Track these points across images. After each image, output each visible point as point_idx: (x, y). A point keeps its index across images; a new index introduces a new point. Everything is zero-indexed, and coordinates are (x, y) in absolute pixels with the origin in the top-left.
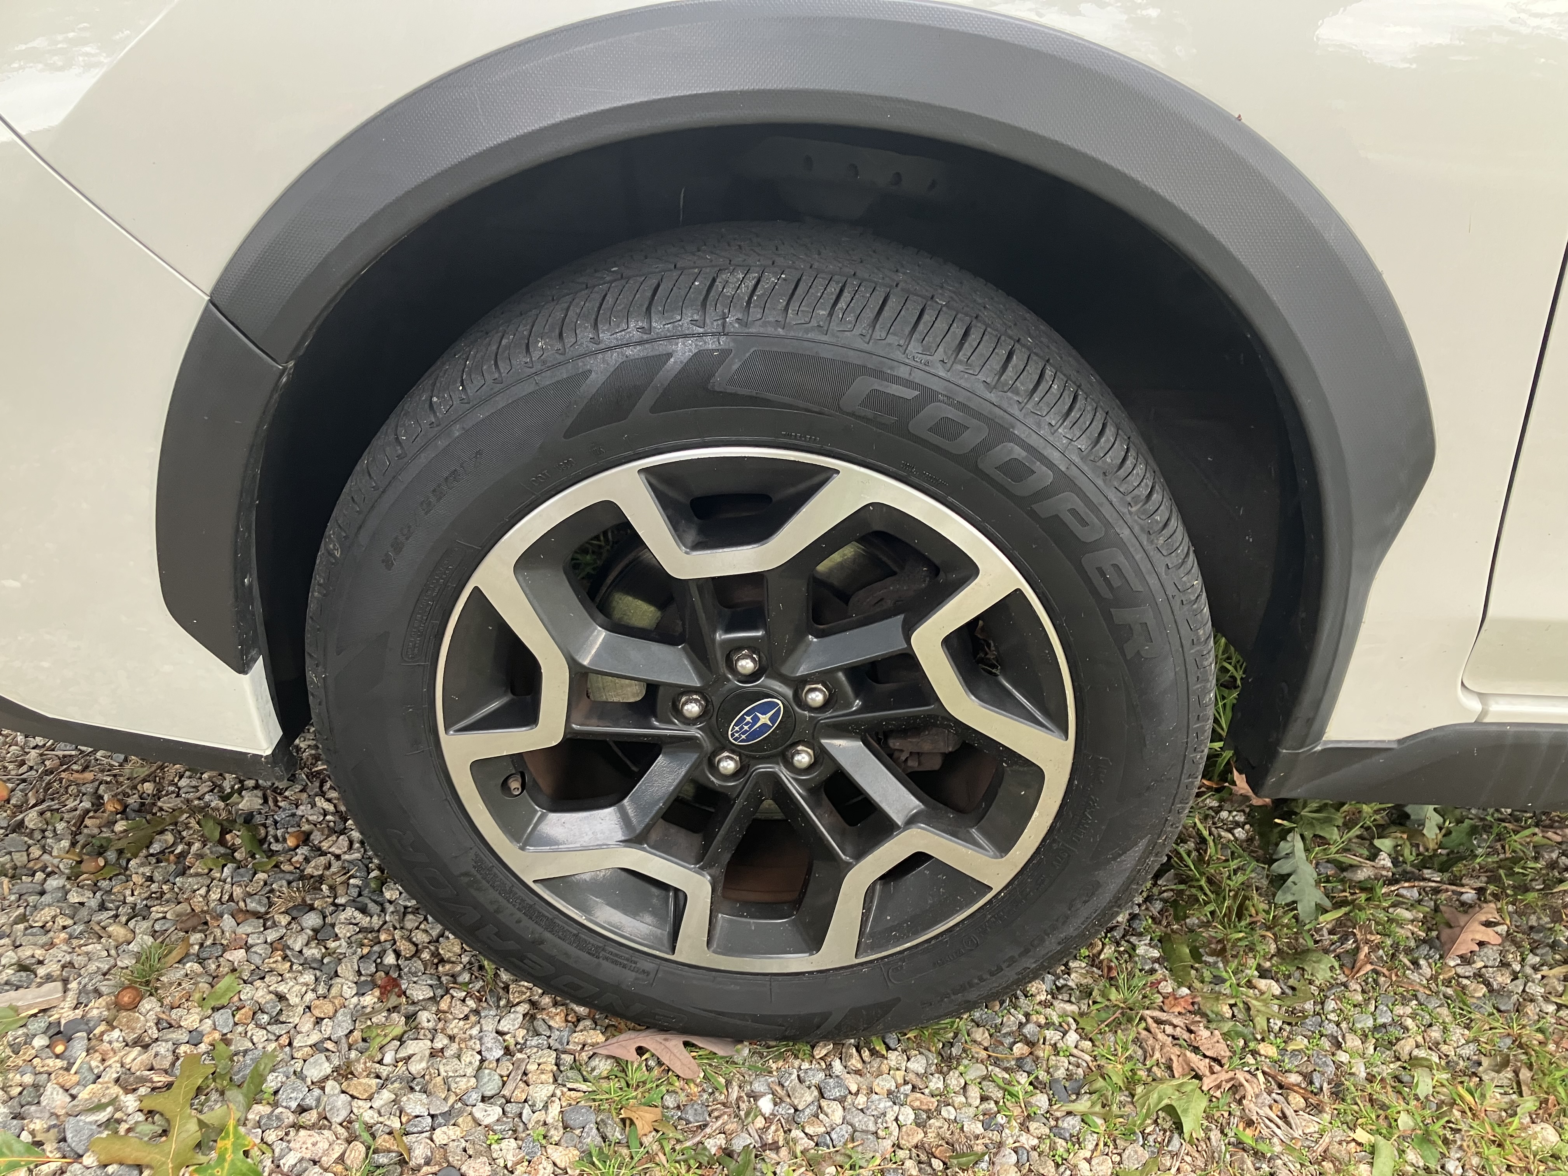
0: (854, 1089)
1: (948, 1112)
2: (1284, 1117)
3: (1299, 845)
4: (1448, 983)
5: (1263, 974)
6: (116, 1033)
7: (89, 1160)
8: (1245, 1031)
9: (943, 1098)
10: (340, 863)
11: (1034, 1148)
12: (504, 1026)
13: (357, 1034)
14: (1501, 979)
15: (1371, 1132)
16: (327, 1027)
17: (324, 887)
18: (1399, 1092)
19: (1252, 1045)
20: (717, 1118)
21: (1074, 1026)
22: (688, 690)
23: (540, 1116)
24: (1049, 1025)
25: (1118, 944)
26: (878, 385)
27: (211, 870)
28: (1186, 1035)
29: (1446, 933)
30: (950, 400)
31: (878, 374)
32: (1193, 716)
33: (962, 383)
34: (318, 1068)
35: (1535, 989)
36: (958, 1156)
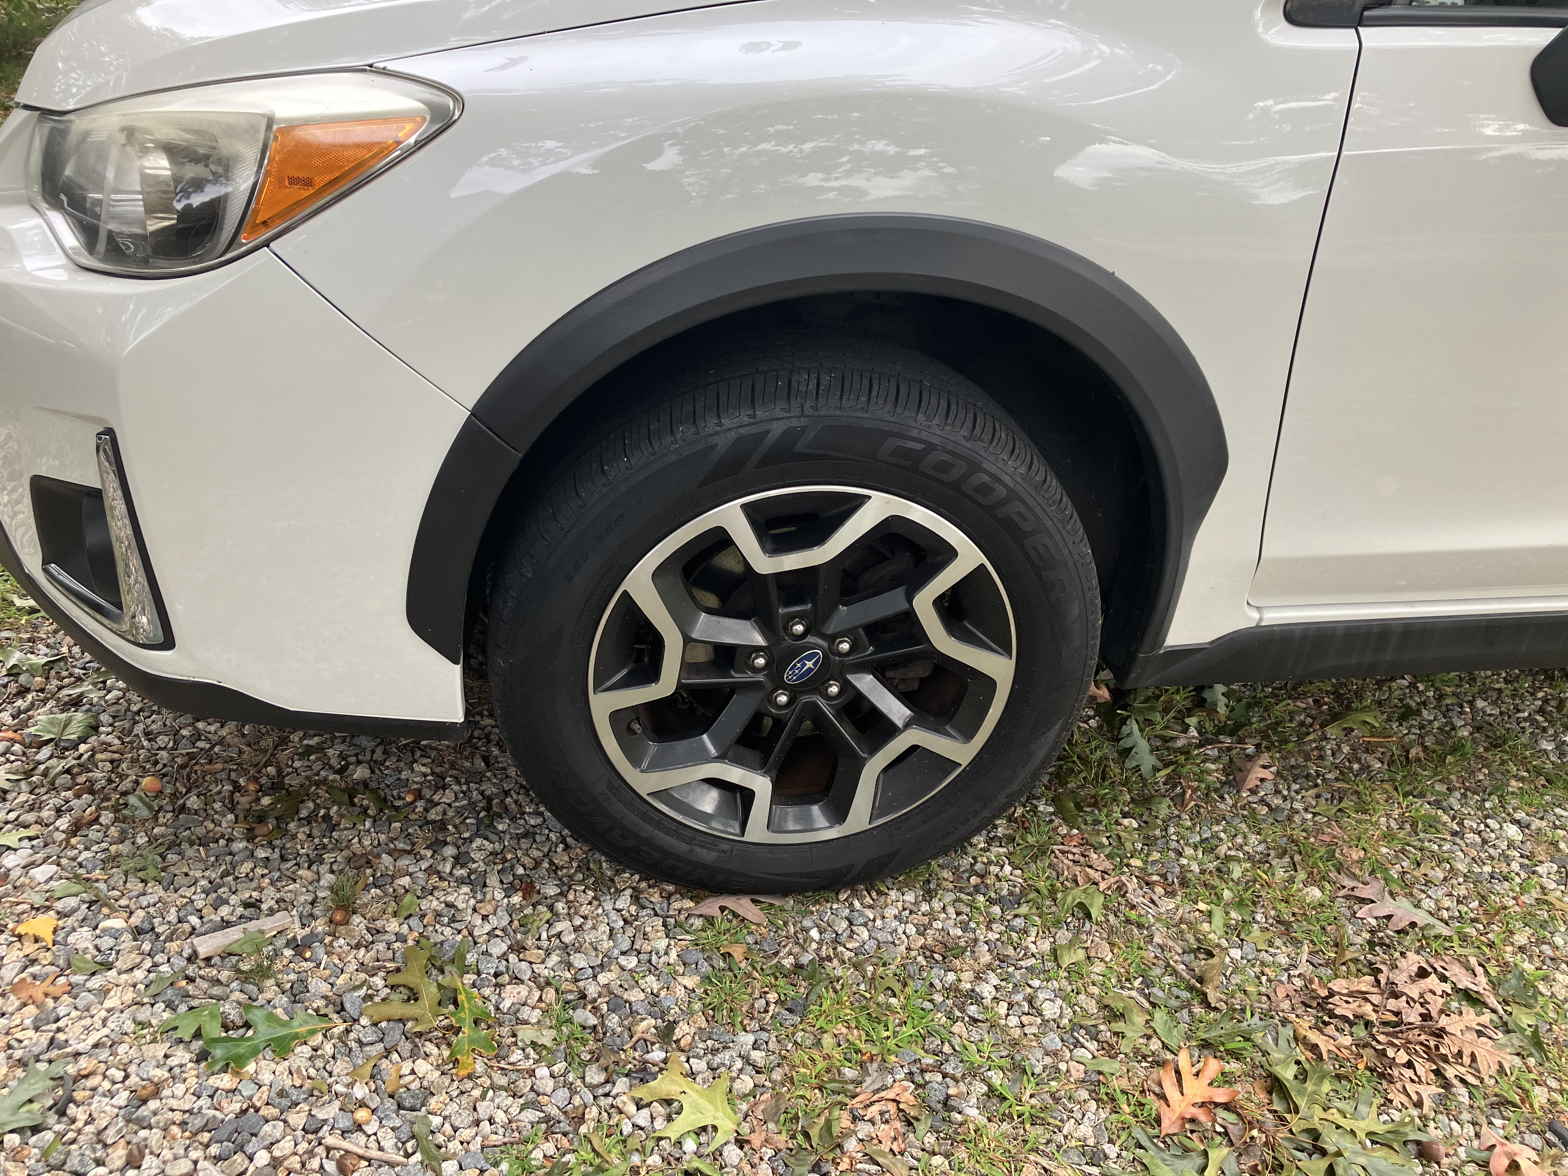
0: (871, 917)
1: (938, 925)
2: (1153, 902)
3: (1135, 727)
4: (1243, 808)
5: (1125, 815)
6: (342, 941)
7: (364, 1021)
8: (1120, 852)
9: (932, 916)
10: (453, 809)
11: (997, 940)
12: (620, 904)
13: (516, 923)
14: (1277, 801)
15: (1208, 904)
16: (494, 921)
17: (450, 827)
18: (1222, 878)
19: (1125, 861)
20: (784, 946)
21: (1007, 862)
22: (757, 649)
23: (664, 959)
24: (990, 862)
25: (1025, 806)
26: (899, 442)
27: (355, 824)
28: (1082, 859)
29: (1239, 775)
30: (945, 450)
31: (902, 436)
32: (1090, 636)
33: (950, 437)
34: (499, 947)
35: (1298, 806)
36: (950, 950)
